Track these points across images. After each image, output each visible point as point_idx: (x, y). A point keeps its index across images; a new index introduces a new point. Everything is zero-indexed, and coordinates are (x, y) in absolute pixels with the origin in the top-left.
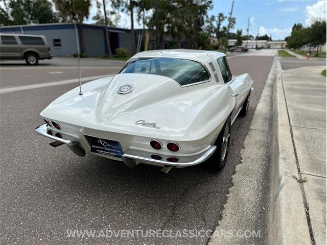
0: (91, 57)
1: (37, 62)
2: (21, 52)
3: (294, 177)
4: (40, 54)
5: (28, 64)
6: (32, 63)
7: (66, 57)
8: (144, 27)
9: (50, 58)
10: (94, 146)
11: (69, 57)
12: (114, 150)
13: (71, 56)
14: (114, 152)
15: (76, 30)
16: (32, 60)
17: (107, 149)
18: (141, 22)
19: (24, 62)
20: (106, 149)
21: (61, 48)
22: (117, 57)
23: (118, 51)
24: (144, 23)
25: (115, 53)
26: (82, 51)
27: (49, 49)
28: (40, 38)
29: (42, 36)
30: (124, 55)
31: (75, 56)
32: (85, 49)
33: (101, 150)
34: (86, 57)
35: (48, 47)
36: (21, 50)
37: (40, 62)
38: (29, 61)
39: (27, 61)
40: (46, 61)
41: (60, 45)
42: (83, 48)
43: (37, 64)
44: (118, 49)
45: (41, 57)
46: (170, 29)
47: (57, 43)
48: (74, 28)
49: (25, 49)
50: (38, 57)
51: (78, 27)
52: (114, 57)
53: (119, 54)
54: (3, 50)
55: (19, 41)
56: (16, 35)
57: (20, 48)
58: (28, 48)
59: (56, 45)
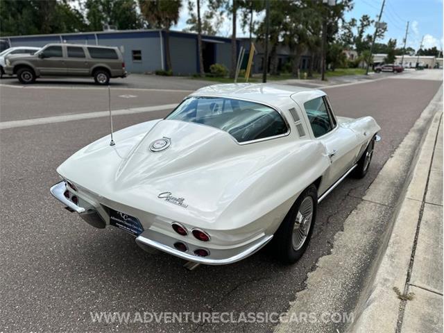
0: (178, 76)
1: (108, 80)
2: (89, 68)
3: (395, 289)
4: (112, 70)
5: (97, 84)
6: (101, 82)
7: (147, 74)
8: (251, 36)
9: (123, 76)
10: (113, 218)
11: (150, 74)
12: (135, 227)
13: (153, 73)
14: (135, 229)
15: (161, 38)
16: (102, 78)
17: (128, 224)
18: (247, 28)
19: (92, 80)
20: (126, 223)
21: (141, 63)
22: (212, 76)
23: (213, 68)
24: (251, 30)
25: (209, 71)
26: (167, 67)
27: (123, 65)
28: (113, 51)
29: (116, 48)
30: (221, 74)
31: (158, 73)
32: (170, 65)
33: (121, 223)
34: (172, 75)
35: (122, 61)
36: (89, 65)
37: (112, 80)
38: (98, 79)
39: (96, 79)
40: (119, 80)
41: (140, 58)
42: (168, 63)
43: (107, 84)
44: (213, 66)
45: (113, 75)
46: (287, 39)
47: (137, 55)
48: (159, 37)
49: (93, 63)
50: (109, 75)
51: (163, 36)
52: (207, 76)
53: (214, 73)
54: (68, 65)
55: (87, 53)
56: (85, 45)
57: (89, 63)
58: (98, 63)
59: (136, 58)
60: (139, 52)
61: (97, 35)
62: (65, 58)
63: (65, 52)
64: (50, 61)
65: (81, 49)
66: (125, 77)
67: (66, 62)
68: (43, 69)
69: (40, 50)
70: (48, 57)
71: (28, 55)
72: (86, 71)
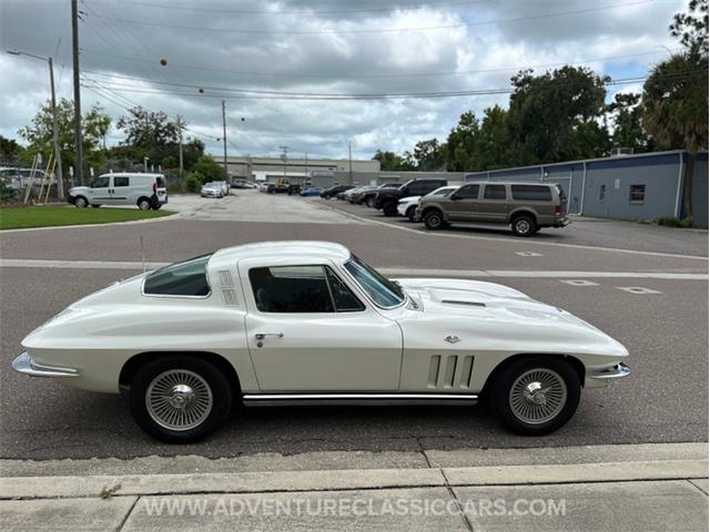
1: (535, 230)
2: (508, 212)
3: (119, 487)
4: (540, 217)
5: (514, 234)
6: (521, 232)
7: (643, 223)
9: (557, 225)
11: (648, 224)
13: (654, 221)
15: (681, 166)
16: (523, 227)
19: (509, 228)
21: (642, 204)
26: (683, 212)
27: (558, 209)
28: (547, 189)
29: (551, 185)
32: (691, 209)
34: (689, 226)
35: (558, 204)
38: (517, 228)
39: (514, 228)
40: (551, 230)
41: (642, 198)
42: (688, 205)
43: (532, 235)
47: (637, 192)
48: (678, 162)
49: (514, 207)
50: (534, 222)
51: (685, 161)
54: (482, 208)
55: (509, 193)
56: (508, 183)
57: (508, 205)
58: (520, 205)
59: (633, 197)
60: (642, 188)
61: (588, 164)
62: (481, 199)
63: (481, 192)
64: (465, 203)
65: (503, 187)
66: (563, 226)
67: (479, 204)
68: (452, 214)
69: (458, 187)
70: (460, 198)
71: (441, 196)
72: (503, 216)
